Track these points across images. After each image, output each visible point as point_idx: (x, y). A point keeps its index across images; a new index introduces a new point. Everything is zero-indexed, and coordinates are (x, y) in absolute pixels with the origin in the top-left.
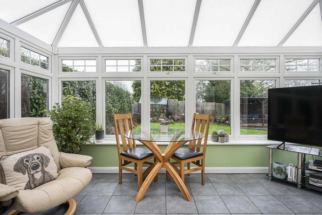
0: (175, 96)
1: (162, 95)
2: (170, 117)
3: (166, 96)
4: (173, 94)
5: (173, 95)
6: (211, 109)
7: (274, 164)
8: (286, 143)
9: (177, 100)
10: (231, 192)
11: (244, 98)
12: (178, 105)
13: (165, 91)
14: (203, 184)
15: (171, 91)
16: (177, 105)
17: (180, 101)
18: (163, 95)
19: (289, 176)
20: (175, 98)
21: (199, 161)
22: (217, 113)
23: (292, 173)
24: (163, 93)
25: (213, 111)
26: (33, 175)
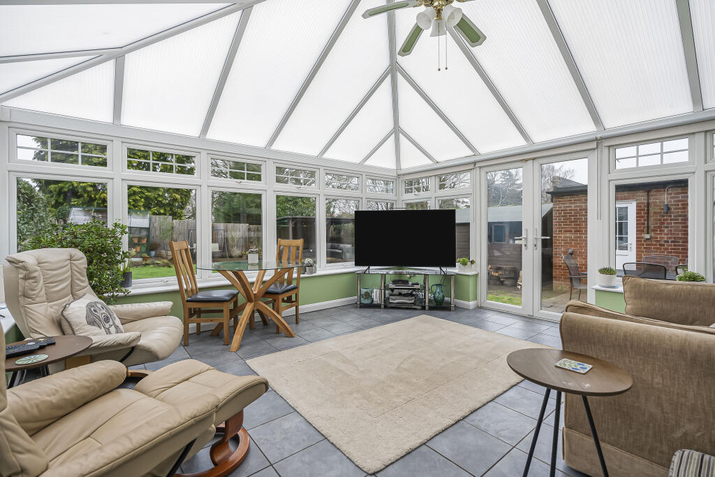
0: (165, 210)
1: (132, 207)
2: (153, 253)
3: (143, 209)
4: (160, 204)
5: (161, 207)
6: (241, 236)
7: (362, 290)
8: (371, 267)
9: (171, 217)
10: (330, 323)
11: (297, 217)
12: (172, 228)
13: (141, 197)
14: (297, 323)
15: (156, 198)
16: (170, 228)
17: (176, 219)
18: (135, 206)
19: (375, 300)
20: (165, 214)
21: (291, 296)
22: (251, 242)
23: (376, 296)
24: (134, 200)
25: (246, 238)
26: (108, 329)
